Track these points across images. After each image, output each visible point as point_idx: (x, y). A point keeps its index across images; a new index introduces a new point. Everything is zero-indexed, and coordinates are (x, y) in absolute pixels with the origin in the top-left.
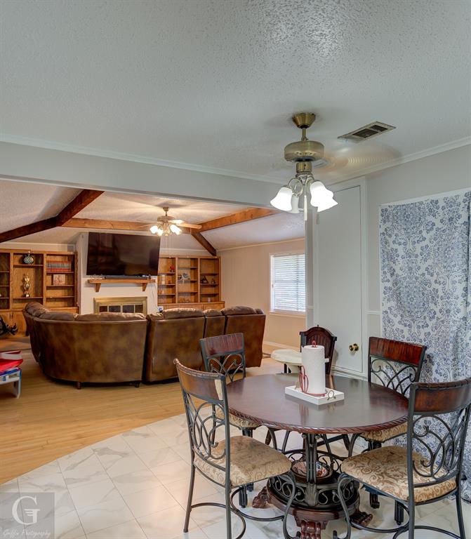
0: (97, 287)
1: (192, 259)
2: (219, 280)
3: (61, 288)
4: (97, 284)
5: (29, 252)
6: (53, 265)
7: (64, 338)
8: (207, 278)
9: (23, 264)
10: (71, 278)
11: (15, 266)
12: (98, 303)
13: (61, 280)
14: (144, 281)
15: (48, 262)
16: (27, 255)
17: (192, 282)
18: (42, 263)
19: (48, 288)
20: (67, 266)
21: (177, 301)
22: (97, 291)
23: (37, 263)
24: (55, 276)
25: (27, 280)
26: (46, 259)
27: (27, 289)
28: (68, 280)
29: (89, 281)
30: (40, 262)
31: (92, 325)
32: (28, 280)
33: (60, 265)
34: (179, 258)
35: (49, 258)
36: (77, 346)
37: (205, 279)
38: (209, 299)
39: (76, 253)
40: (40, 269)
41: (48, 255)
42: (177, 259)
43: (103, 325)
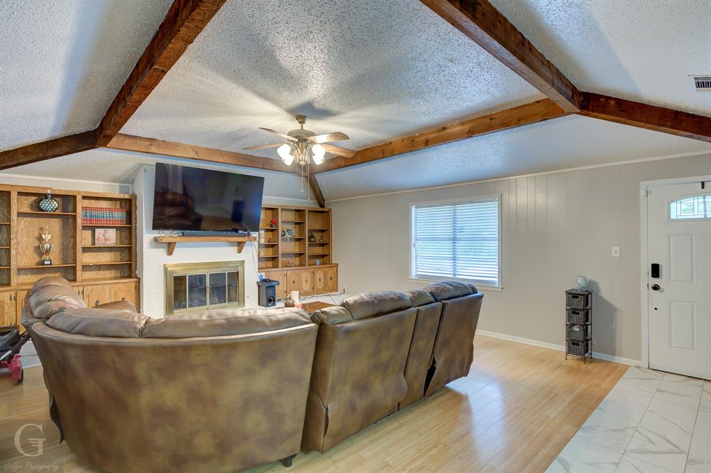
0: (170, 248)
1: (296, 210)
2: (329, 238)
3: (110, 249)
4: (169, 244)
5: (49, 192)
6: (93, 213)
7: (110, 379)
8: (314, 234)
9: (38, 211)
10: (125, 234)
11: (19, 214)
12: (172, 272)
13: (109, 237)
14: (241, 239)
15: (84, 209)
16: (46, 196)
17: (297, 240)
18: (75, 211)
19: (85, 250)
20: (119, 215)
21: (280, 265)
22: (170, 253)
23: (65, 209)
24: (97, 231)
25: (47, 237)
26: (81, 204)
27: (48, 251)
28: (120, 238)
29: (156, 240)
30: (70, 208)
31: (188, 348)
32: (49, 236)
33: (106, 214)
34: (282, 209)
35: (87, 203)
36: (145, 398)
37: (313, 237)
38: (318, 261)
39: (135, 197)
40: (71, 221)
41: (84, 198)
42: (280, 210)
43: (216, 347)
